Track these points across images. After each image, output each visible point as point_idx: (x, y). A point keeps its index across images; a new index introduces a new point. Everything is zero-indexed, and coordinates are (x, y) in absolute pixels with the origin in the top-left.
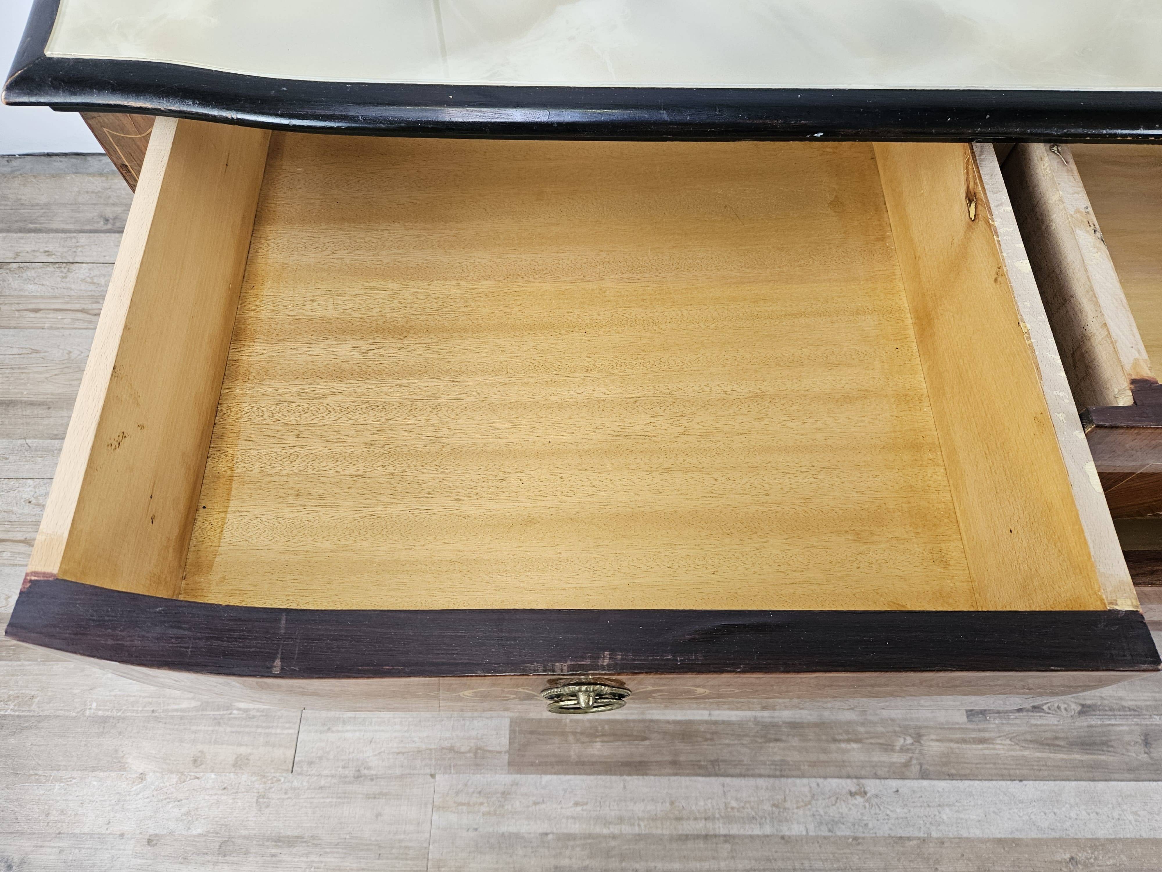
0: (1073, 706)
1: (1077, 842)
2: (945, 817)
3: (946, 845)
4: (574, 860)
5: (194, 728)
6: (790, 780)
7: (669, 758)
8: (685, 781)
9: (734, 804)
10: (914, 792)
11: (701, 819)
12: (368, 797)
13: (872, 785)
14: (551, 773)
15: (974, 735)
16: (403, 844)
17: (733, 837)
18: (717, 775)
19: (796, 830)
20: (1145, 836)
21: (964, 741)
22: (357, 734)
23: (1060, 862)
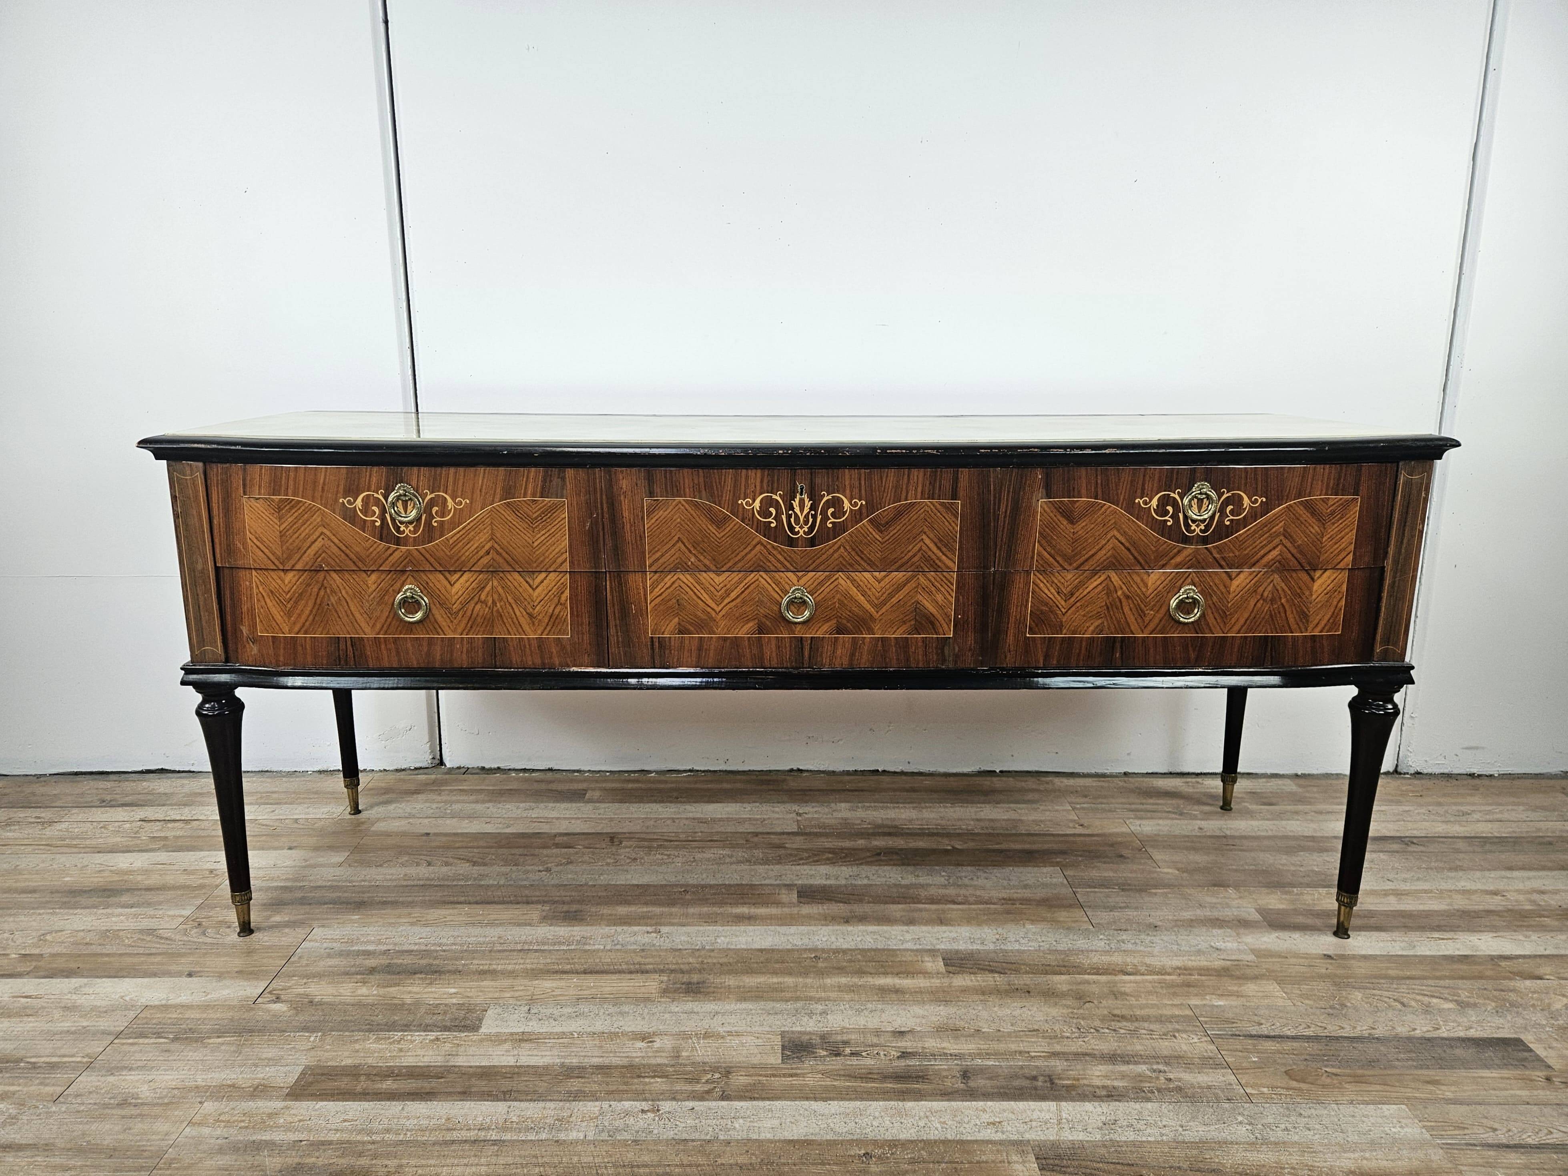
0: (893, 1053)
1: (875, 1143)
2: (737, 1126)
3: (732, 1144)
4: (321, 1159)
6: (581, 1103)
7: (459, 1090)
8: (468, 1104)
9: (515, 1119)
10: (710, 1109)
11: (474, 1130)
12: (123, 1117)
13: (666, 1106)
14: (329, 1101)
15: (786, 1071)
16: (142, 1148)
17: (504, 1141)
18: (505, 1100)
19: (573, 1135)
20: (950, 1138)
21: (774, 1076)
22: (140, 1077)
23: (854, 1156)
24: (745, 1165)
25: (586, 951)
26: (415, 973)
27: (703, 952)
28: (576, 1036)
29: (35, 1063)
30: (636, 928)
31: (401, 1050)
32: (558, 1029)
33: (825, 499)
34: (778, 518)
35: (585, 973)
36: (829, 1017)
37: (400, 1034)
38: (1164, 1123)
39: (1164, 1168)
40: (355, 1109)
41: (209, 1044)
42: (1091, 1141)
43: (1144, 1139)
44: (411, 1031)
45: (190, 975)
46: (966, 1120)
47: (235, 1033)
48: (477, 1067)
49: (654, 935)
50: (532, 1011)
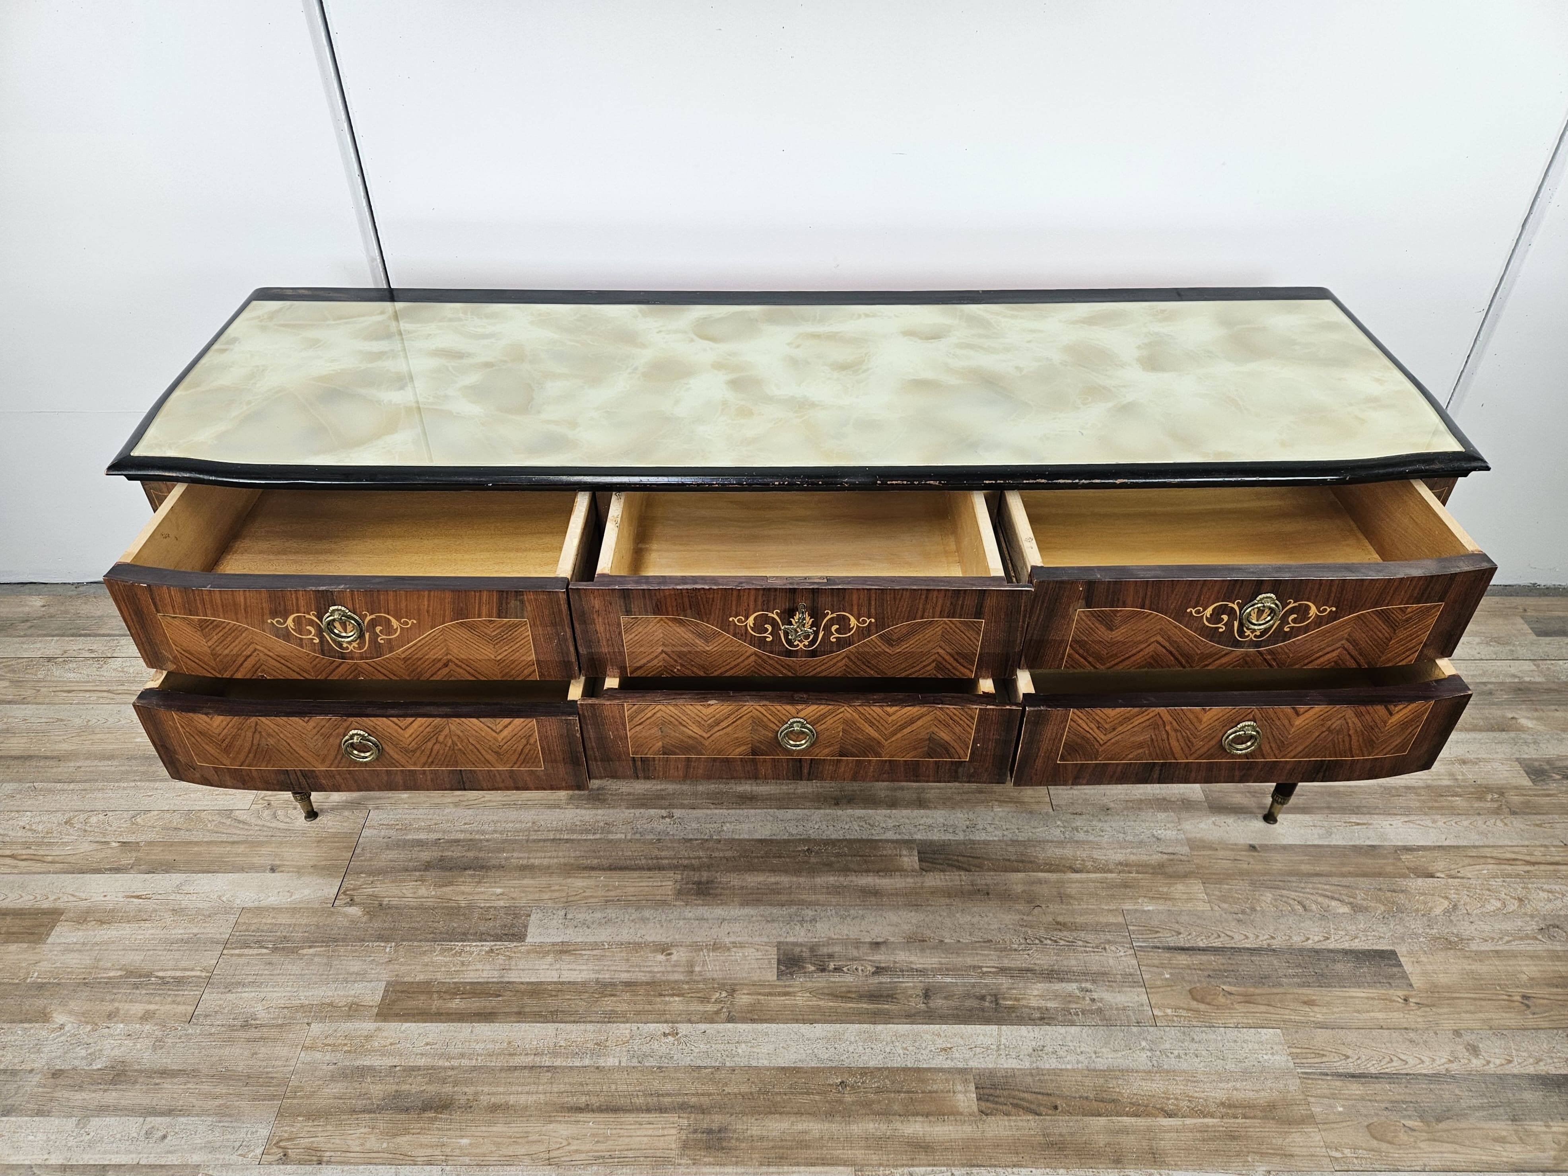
0: (869, 968)
1: (850, 1070)
2: (740, 1051)
3: (736, 1072)
4: (413, 1086)
5: (115, 991)
6: (615, 1025)
7: (515, 1010)
8: (525, 1026)
9: (562, 1043)
10: (718, 1032)
11: (531, 1054)
12: (249, 1040)
13: (684, 1028)
14: (412, 1022)
15: (780, 990)
16: (270, 1075)
17: (556, 1068)
18: (554, 1022)
19: (611, 1062)
20: (909, 1065)
21: (770, 994)
22: (253, 994)
23: (832, 1085)
24: (747, 1094)
25: (610, 841)
26: (465, 869)
27: (711, 844)
28: (607, 947)
29: (163, 978)
30: (652, 812)
31: (463, 964)
32: (591, 939)
33: (829, 617)
34: (774, 633)
35: (611, 870)
36: (817, 925)
37: (460, 944)
38: (1082, 1049)
39: (1075, 1098)
40: (434, 1030)
41: (304, 955)
42: (1021, 1069)
43: (1063, 1067)
44: (469, 940)
45: (273, 870)
46: (923, 1046)
47: (323, 942)
48: (528, 983)
49: (668, 820)
50: (569, 916)
